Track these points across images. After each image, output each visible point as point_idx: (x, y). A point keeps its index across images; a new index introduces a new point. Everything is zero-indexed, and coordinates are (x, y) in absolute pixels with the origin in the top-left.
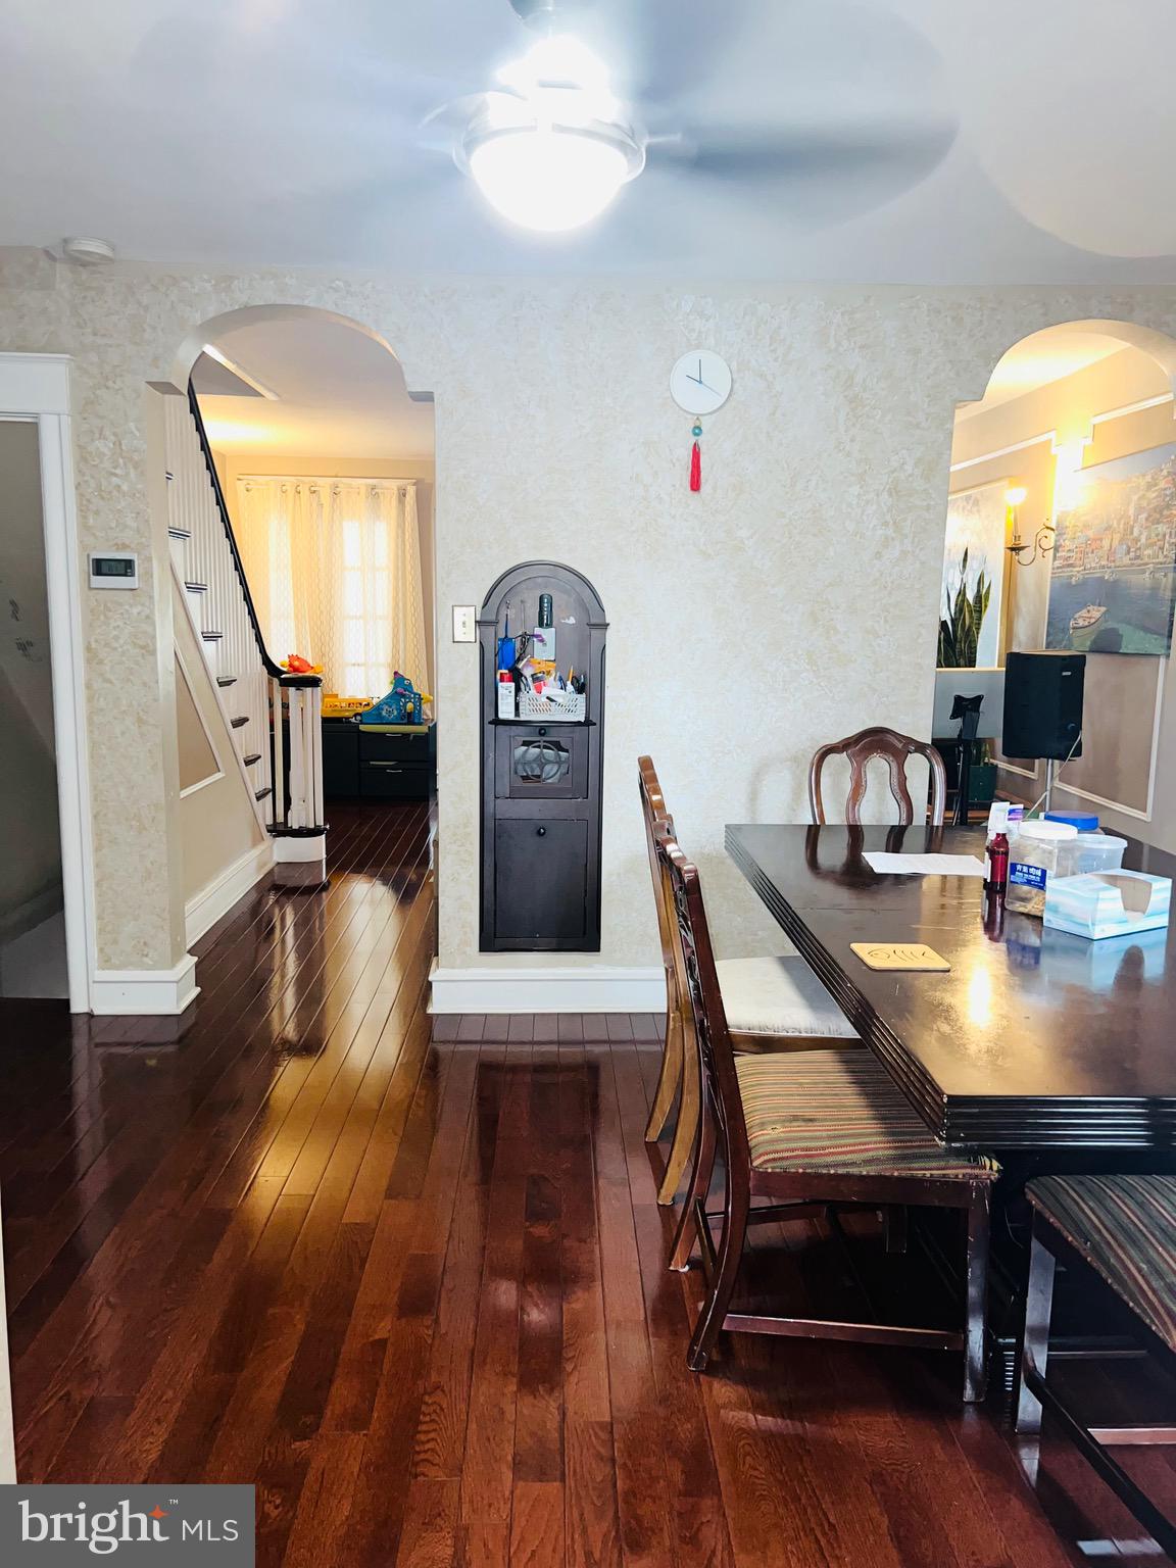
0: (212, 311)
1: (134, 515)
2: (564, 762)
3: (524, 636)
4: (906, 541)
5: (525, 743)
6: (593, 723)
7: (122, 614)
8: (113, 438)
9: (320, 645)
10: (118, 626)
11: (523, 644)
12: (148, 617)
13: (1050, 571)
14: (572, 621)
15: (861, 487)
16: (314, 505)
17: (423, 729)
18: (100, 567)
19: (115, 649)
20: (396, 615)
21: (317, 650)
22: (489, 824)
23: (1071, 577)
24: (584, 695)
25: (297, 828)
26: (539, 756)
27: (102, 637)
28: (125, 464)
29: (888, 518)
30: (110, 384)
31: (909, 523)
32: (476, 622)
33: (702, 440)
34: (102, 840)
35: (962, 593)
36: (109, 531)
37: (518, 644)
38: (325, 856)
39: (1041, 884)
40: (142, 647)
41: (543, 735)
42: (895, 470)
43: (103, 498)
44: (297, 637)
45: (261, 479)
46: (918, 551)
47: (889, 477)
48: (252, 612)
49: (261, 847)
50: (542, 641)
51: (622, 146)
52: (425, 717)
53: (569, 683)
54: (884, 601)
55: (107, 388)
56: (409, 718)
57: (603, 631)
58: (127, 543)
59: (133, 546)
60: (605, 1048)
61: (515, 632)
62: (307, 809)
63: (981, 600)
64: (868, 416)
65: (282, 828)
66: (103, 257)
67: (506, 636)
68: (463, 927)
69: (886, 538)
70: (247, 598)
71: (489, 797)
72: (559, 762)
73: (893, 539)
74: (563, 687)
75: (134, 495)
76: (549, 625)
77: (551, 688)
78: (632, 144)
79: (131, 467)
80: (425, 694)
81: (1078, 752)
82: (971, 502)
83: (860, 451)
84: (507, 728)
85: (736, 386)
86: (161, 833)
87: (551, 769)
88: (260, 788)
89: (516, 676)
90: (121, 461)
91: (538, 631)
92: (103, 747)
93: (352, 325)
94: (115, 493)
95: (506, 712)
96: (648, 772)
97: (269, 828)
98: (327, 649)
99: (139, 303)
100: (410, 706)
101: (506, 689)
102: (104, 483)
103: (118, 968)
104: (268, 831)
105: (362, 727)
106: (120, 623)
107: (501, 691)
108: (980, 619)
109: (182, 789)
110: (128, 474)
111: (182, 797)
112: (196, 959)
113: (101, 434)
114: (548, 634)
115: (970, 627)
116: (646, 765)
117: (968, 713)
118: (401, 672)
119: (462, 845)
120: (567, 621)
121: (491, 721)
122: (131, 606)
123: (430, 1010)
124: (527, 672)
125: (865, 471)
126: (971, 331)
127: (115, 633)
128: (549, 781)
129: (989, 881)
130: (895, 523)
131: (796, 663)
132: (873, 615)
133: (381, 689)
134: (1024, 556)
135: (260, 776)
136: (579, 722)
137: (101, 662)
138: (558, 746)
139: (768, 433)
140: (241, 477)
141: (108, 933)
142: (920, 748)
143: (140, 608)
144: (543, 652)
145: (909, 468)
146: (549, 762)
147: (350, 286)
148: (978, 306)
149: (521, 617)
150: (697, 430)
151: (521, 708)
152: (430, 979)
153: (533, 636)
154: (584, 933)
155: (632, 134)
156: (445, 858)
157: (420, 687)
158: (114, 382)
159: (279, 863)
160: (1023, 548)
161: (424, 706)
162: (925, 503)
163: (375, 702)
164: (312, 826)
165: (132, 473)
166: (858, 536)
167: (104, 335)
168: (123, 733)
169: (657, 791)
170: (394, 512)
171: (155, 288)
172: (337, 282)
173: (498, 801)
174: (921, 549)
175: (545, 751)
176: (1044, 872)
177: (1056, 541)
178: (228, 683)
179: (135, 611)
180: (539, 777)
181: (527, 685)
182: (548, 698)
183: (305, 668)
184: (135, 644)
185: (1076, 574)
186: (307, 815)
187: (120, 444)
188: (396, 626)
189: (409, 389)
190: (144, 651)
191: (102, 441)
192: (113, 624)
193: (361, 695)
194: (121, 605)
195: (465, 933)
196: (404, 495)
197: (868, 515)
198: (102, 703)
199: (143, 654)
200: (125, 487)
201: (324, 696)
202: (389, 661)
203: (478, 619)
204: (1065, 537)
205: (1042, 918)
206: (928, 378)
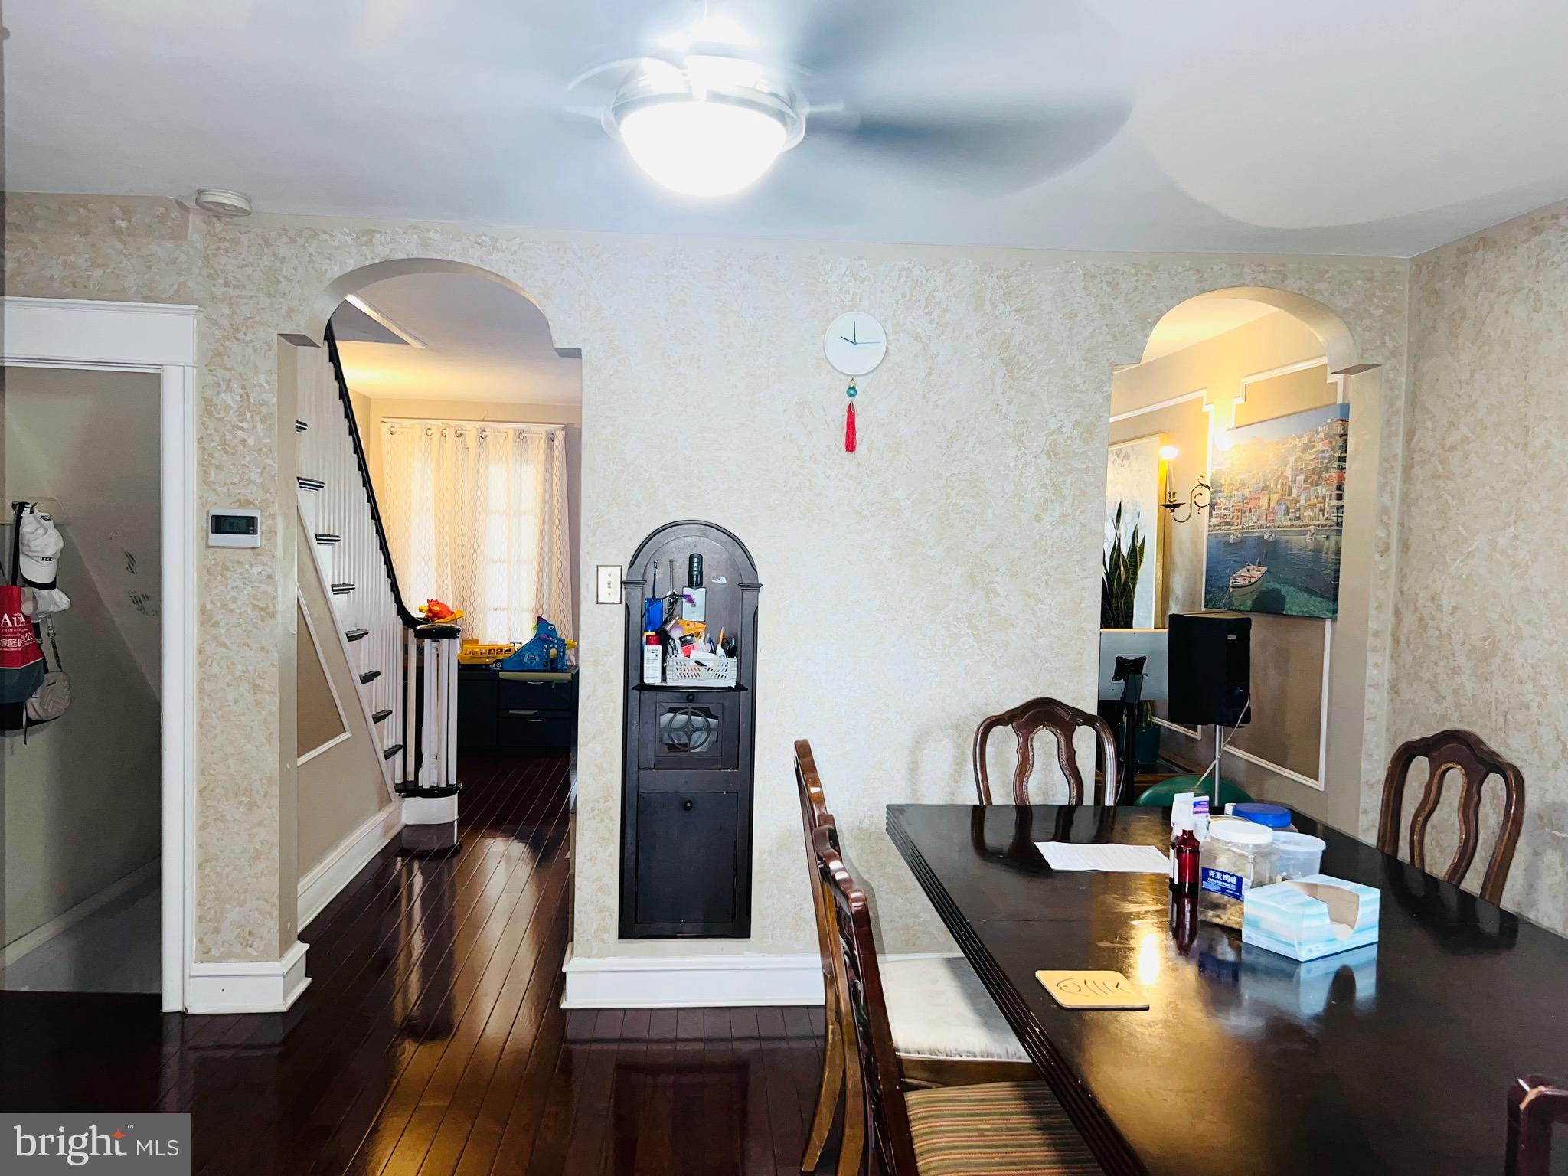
0: (351, 265)
1: (259, 470)
2: (713, 730)
3: (673, 595)
4: (1066, 504)
5: (672, 710)
6: (745, 688)
7: (240, 573)
8: (241, 391)
9: (461, 589)
10: (236, 587)
11: (672, 605)
12: (270, 577)
13: (1206, 529)
14: (723, 580)
15: (1019, 449)
16: (460, 448)
17: (568, 676)
18: (222, 524)
19: (232, 611)
20: (542, 559)
21: (458, 594)
22: (632, 798)
23: (1229, 535)
24: (735, 659)
25: (428, 787)
26: (687, 722)
27: (218, 598)
28: (252, 416)
29: (1047, 481)
30: (241, 336)
31: (1068, 485)
32: (622, 582)
33: (857, 401)
34: (208, 818)
35: (1117, 548)
36: (231, 487)
37: (666, 605)
38: (456, 817)
39: (1237, 894)
40: (262, 609)
41: (691, 701)
42: (1054, 432)
43: (226, 452)
44: (438, 581)
45: (407, 423)
46: (1078, 512)
47: (1047, 439)
48: (388, 562)
49: (389, 809)
50: (692, 601)
51: (781, 116)
52: (568, 663)
53: (719, 646)
54: (1045, 565)
55: (237, 339)
56: (553, 665)
57: (755, 593)
58: (251, 500)
59: (256, 502)
60: (755, 1045)
61: (664, 591)
62: (439, 768)
63: (1136, 553)
64: (1024, 378)
65: (411, 787)
66: (238, 209)
67: (654, 596)
68: (601, 911)
69: (1046, 500)
70: (384, 547)
71: (632, 769)
72: (708, 729)
73: (1052, 501)
74: (713, 651)
75: (260, 449)
76: (699, 585)
77: (700, 651)
78: (792, 114)
79: (258, 419)
80: (569, 640)
81: (1247, 719)
82: (1122, 456)
83: (1017, 413)
84: (653, 693)
85: (892, 348)
86: (274, 809)
87: (698, 737)
88: (389, 743)
89: (663, 639)
90: (248, 414)
91: (687, 591)
92: (214, 715)
93: (498, 280)
94: (240, 447)
95: (652, 676)
96: (806, 760)
97: (399, 788)
98: (469, 593)
99: (276, 255)
100: (553, 652)
101: (652, 654)
102: (229, 437)
103: (219, 960)
104: (397, 791)
105: (502, 675)
106: (239, 583)
107: (647, 655)
108: (1135, 573)
109: (299, 756)
110: (254, 427)
111: (299, 764)
112: (307, 946)
113: (227, 388)
114: (698, 594)
115: (1126, 582)
116: (803, 751)
117: (1131, 675)
118: (545, 617)
119: (602, 821)
120: (718, 581)
121: (635, 686)
122: (252, 566)
123: (563, 1006)
124: (676, 634)
125: (1023, 433)
126: (1126, 296)
127: (233, 593)
128: (697, 750)
129: (1176, 882)
130: (1054, 484)
131: (956, 627)
132: (1034, 578)
133: (523, 634)
134: (1181, 514)
135: (390, 733)
136: (730, 688)
137: (216, 625)
138: (707, 713)
139: (924, 396)
140: (385, 420)
141: (209, 922)
142: (1088, 720)
143: (261, 568)
144: (693, 613)
145: (1067, 430)
146: (696, 730)
147: (497, 241)
148: (1134, 272)
149: (668, 578)
150: (852, 391)
151: (668, 672)
152: (564, 969)
153: (682, 596)
154: (733, 917)
155: (792, 102)
156: (583, 835)
157: (564, 633)
158: (245, 334)
159: (407, 826)
160: (1178, 505)
161: (568, 652)
162: (1084, 466)
163: (517, 647)
164: (444, 785)
165: (259, 427)
166: (1017, 498)
167: (236, 287)
168: (236, 701)
169: (816, 782)
170: (542, 456)
171: (293, 241)
172: (483, 238)
173: (641, 771)
174: (1081, 512)
175: (692, 717)
176: (1240, 880)
177: (1211, 499)
178: (359, 637)
179: (255, 570)
180: (685, 745)
181: (674, 648)
182: (697, 662)
183: (445, 613)
184: (254, 605)
185: (1234, 533)
186: (439, 774)
187: (248, 397)
188: (541, 570)
189: (555, 346)
190: (262, 613)
191: (229, 393)
192: (231, 584)
193: (502, 640)
194: (240, 563)
195: (603, 919)
196: (553, 440)
197: (1027, 477)
198: (215, 669)
199: (261, 616)
200: (251, 441)
201: (464, 642)
202: (533, 605)
203: (624, 579)
204: (1220, 495)
205: (1240, 932)
206: (1085, 341)
